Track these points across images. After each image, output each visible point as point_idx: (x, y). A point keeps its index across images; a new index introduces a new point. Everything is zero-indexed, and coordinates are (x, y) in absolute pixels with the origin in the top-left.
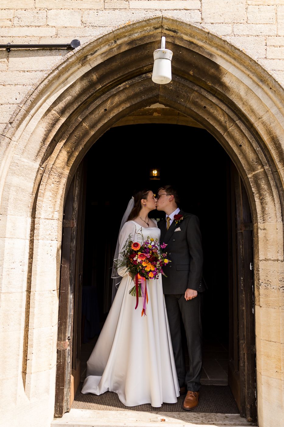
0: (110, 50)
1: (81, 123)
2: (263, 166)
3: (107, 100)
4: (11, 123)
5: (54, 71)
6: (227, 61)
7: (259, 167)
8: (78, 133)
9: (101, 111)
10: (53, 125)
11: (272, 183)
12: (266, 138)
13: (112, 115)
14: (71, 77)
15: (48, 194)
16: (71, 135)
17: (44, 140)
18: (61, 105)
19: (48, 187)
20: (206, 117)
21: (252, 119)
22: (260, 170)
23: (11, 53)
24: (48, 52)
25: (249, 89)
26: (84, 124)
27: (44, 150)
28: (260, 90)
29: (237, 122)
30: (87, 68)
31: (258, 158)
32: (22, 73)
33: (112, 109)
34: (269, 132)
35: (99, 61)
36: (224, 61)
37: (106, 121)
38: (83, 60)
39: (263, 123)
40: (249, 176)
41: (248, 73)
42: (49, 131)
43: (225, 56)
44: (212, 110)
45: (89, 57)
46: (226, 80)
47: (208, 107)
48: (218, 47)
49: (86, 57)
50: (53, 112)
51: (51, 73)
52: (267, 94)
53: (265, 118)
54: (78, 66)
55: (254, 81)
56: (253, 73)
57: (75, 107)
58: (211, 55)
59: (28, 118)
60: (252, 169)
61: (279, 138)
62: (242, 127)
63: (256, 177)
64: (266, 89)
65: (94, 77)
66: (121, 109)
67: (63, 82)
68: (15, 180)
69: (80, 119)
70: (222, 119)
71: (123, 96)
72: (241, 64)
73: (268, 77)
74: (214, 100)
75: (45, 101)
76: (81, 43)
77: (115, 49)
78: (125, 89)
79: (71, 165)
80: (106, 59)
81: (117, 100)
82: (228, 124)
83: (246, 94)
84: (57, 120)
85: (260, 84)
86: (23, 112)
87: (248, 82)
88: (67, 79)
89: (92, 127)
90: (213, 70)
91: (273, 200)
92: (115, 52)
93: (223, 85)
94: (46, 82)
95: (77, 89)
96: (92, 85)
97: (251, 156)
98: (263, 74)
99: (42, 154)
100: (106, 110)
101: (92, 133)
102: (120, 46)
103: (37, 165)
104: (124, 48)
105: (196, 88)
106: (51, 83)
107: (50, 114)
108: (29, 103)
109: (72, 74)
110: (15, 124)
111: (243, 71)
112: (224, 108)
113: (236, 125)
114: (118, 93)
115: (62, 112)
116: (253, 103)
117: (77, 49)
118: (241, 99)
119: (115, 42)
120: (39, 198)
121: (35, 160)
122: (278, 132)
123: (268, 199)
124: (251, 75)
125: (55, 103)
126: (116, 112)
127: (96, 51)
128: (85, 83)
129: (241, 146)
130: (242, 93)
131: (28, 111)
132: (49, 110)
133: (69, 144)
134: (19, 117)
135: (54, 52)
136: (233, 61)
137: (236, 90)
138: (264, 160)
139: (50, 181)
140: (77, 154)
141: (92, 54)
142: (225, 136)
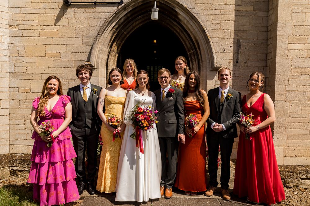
0: (135, 5)
1: (123, 33)
2: (193, 51)
3: (134, 23)
4: (99, 35)
5: (114, 14)
6: (180, 9)
7: (192, 50)
8: (122, 36)
9: (131, 27)
10: (113, 34)
11: (196, 57)
12: (194, 40)
13: (135, 28)
14: (120, 15)
15: (112, 60)
16: (120, 37)
17: (111, 40)
18: (117, 26)
19: (112, 58)
20: (172, 30)
21: (189, 32)
22: (192, 52)
23: (96, 5)
24: (111, 5)
25: (187, 21)
26: (125, 33)
27: (110, 44)
28: (192, 22)
29: (184, 33)
30: (126, 12)
31: (191, 47)
32: (101, 13)
33: (135, 26)
34: (195, 38)
35: (131, 9)
36: (179, 10)
37: (133, 31)
38: (124, 8)
39: (193, 34)
40: (188, 54)
41: (188, 15)
42: (112, 37)
43: (179, 8)
44: (175, 27)
45: (127, 8)
46: (180, 17)
47: (173, 26)
48: (176, 4)
49: (126, 8)
50: (114, 29)
51: (113, 15)
52: (194, 23)
53: (193, 32)
54: (123, 11)
55: (190, 18)
56: (189, 15)
57: (122, 27)
58: (174, 7)
59: (104, 32)
60: (189, 51)
61: (198, 40)
62: (186, 35)
63: (190, 54)
64: (194, 21)
65: (129, 15)
66: (139, 26)
67: (117, 17)
68: (101, 56)
69: (123, 31)
70: (178, 31)
71: (140, 21)
72: (185, 11)
73: (194, 17)
74: (176, 24)
75: (110, 25)
76: (124, 2)
77: (137, 4)
78: (141, 18)
79: (120, 49)
80: (133, 8)
81: (137, 22)
82: (181, 33)
83: (187, 22)
84: (115, 32)
85: (192, 19)
86: (103, 30)
87: (187, 18)
88: (119, 16)
89: (128, 33)
90: (174, 13)
91: (196, 63)
92: (137, 5)
93: (178, 18)
94: (111, 18)
95: (123, 20)
96: (128, 18)
97: (189, 46)
98: (192, 16)
99: (110, 46)
100: (133, 27)
101: (128, 36)
102: (139, 3)
103: (108, 50)
104: (141, 4)
105: (169, 19)
106: (113, 18)
107: (112, 30)
108: (105, 27)
109: (121, 14)
110: (100, 35)
111: (185, 14)
112: (179, 27)
113: (184, 34)
114: (138, 20)
115: (117, 29)
116: (189, 26)
117: (123, 5)
118: (185, 24)
119: (137, 1)
120: (108, 62)
121: (107, 48)
122: (198, 38)
123: (194, 63)
124: (189, 16)
125: (114, 26)
126: (137, 27)
127: (130, 5)
128: (125, 17)
129: (185, 42)
130: (185, 22)
131: (105, 30)
132: (112, 29)
133: (119, 41)
134: (102, 32)
135: (113, 5)
136: (182, 10)
137: (183, 21)
138: (193, 48)
139: (112, 55)
140: (122, 44)
141: (128, 7)
142: (180, 37)
